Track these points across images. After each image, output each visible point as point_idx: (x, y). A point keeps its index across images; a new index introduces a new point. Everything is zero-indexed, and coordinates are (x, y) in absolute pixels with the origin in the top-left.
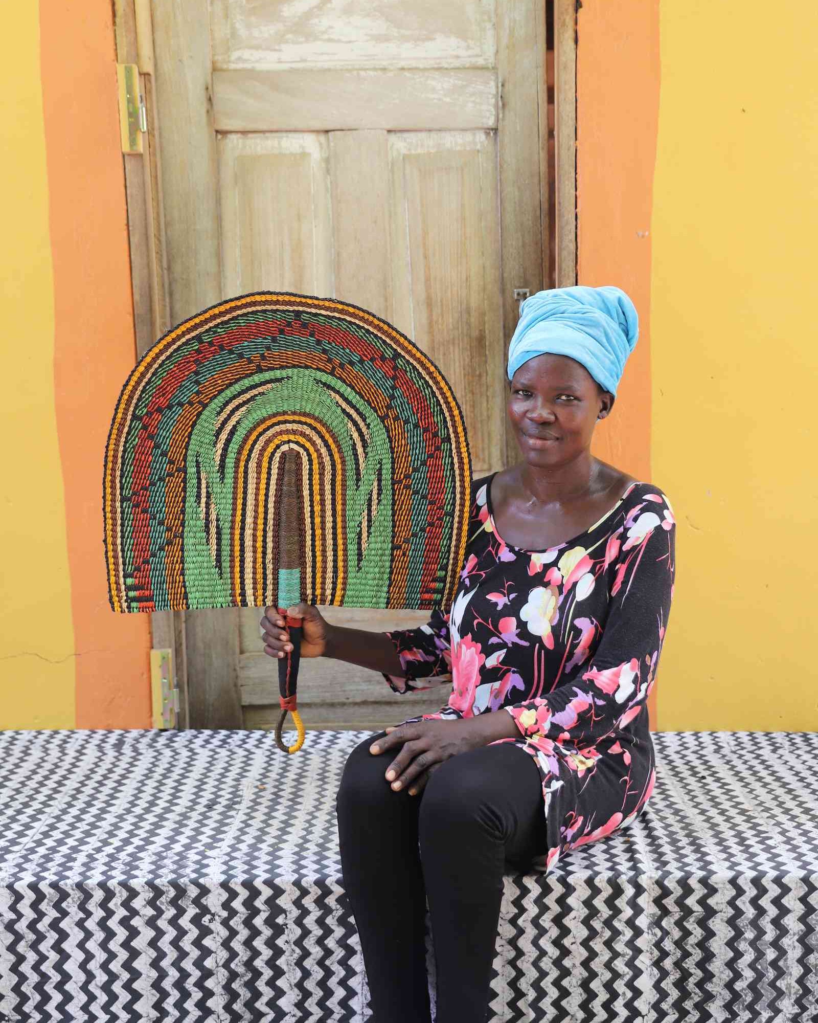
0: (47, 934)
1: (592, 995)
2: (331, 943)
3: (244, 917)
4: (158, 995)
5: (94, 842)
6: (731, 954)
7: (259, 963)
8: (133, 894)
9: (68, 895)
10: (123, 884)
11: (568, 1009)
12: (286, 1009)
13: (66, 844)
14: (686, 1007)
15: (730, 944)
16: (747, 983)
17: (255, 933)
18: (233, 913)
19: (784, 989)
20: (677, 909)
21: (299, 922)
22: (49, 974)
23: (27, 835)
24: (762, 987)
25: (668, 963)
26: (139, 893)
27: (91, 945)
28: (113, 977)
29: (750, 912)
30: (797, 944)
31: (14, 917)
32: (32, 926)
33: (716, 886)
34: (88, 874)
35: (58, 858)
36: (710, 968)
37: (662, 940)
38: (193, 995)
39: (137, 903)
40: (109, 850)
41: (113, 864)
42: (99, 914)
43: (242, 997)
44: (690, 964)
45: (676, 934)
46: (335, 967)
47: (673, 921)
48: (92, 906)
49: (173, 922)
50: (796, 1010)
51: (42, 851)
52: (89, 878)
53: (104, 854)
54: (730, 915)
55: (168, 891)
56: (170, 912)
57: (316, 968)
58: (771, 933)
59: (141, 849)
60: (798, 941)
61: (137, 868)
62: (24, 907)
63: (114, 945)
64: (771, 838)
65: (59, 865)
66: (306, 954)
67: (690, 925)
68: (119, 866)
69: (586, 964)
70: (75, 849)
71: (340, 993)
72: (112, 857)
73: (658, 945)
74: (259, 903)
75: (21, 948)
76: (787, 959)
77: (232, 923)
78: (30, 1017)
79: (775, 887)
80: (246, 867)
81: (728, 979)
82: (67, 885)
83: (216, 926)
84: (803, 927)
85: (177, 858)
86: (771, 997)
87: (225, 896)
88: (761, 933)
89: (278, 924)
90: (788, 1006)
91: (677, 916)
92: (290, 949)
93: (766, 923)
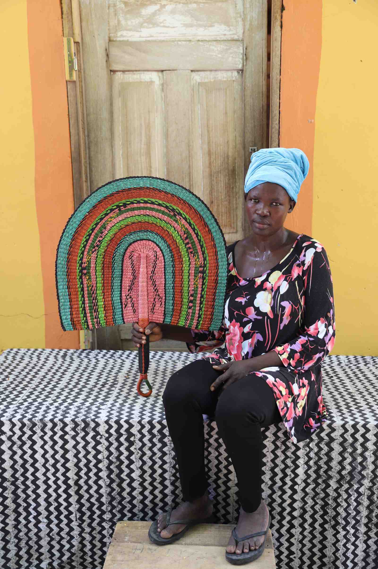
0: (27, 442)
1: (275, 475)
2: (155, 449)
3: (115, 437)
4: (77, 470)
5: (50, 401)
6: (341, 458)
7: (122, 458)
8: (65, 425)
9: (36, 425)
10: (61, 420)
11: (264, 480)
12: (135, 478)
13: (37, 401)
14: (319, 482)
15: (341, 454)
16: (348, 471)
17: (121, 444)
18: (111, 435)
19: (365, 475)
20: (317, 438)
21: (141, 440)
22: (28, 460)
23: (20, 397)
24: (355, 474)
25: (311, 463)
26: (68, 425)
27: (47, 447)
28: (57, 461)
29: (351, 440)
30: (372, 455)
31: (11, 434)
32: (20, 438)
33: (335, 428)
34: (46, 415)
35: (33, 408)
36: (331, 465)
37: (309, 452)
38: (93, 470)
39: (67, 429)
40: (56, 404)
41: (57, 411)
42: (50, 433)
43: (115, 472)
44: (321, 463)
45: (316, 449)
46: (157, 460)
47: (314, 444)
48: (47, 430)
49: (83, 438)
50: (371, 484)
51: (26, 404)
52: (46, 417)
53: (54, 406)
54: (341, 441)
55: (81, 424)
56: (82, 434)
57: (149, 460)
58: (359, 451)
59: (71, 404)
60: (372, 454)
61: (68, 413)
62: (16, 429)
63: (57, 447)
64: (362, 407)
65: (33, 411)
66: (144, 454)
67: (322, 445)
68: (60, 412)
69: (273, 461)
70: (41, 404)
71: (160, 471)
72: (58, 408)
73: (307, 455)
74: (122, 431)
75: (15, 448)
76: (367, 461)
77: (110, 439)
78: (19, 479)
79: (363, 429)
80: (118, 414)
81: (339, 469)
82: (36, 420)
83: (103, 441)
84: (375, 448)
85: (87, 409)
86: (359, 478)
87: (107, 427)
88: (355, 449)
89: (131, 441)
90: (367, 483)
91: (316, 442)
92: (136, 452)
93: (358, 445)
